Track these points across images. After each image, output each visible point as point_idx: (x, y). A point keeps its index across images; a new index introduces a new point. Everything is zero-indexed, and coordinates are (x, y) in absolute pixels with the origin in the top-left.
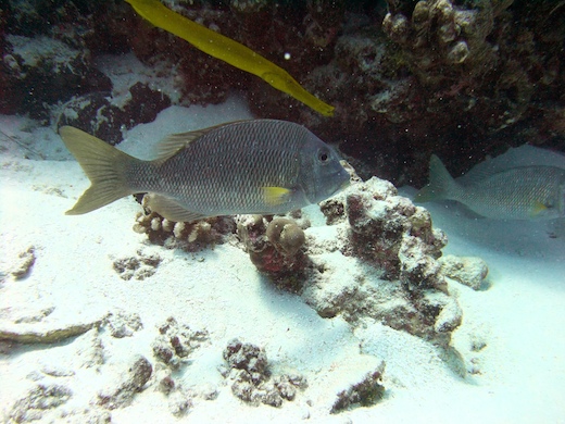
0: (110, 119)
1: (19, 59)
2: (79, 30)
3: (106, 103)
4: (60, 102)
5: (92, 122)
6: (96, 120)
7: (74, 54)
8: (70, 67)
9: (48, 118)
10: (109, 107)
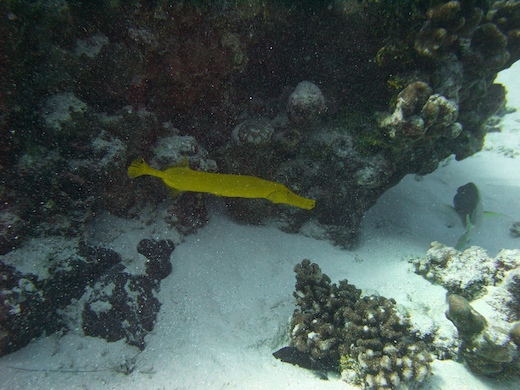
0: (140, 291)
1: (33, 279)
2: (77, 216)
3: (128, 276)
4: (73, 300)
5: (130, 304)
6: (130, 300)
7: (74, 242)
8: (82, 258)
9: (65, 326)
10: (134, 279)
